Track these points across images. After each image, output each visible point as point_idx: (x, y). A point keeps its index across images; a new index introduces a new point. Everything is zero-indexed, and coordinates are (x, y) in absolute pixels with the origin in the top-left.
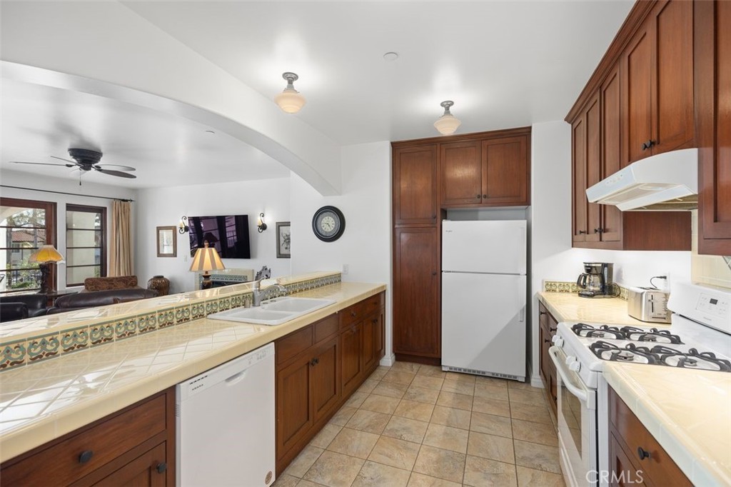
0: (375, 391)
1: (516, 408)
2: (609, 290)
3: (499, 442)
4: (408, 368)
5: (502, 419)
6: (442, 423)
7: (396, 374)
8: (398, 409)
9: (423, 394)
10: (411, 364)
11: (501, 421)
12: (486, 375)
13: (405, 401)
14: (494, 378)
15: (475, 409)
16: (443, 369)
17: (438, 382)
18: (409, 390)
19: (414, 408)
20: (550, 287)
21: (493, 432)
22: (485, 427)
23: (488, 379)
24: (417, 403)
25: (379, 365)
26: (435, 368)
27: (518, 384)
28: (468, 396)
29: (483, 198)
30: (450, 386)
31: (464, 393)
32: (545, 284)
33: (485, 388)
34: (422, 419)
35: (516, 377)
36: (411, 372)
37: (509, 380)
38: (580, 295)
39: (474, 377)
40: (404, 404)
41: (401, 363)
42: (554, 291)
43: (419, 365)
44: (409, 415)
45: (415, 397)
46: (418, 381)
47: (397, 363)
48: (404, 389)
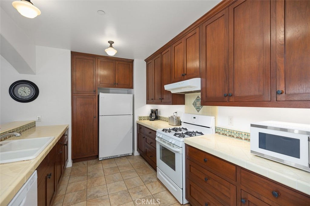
0: (70, 181)
1: (134, 165)
2: (157, 118)
3: (135, 179)
4: (81, 165)
5: (132, 171)
6: (111, 182)
7: (77, 169)
8: (88, 185)
9: (96, 173)
10: (82, 162)
11: (132, 172)
12: (118, 156)
13: (89, 180)
14: (121, 157)
15: (121, 171)
16: (100, 159)
17: (100, 165)
18: (88, 174)
19: (96, 181)
20: (140, 118)
21: (131, 177)
22: (128, 176)
23: (119, 158)
24: (96, 178)
25: (65, 168)
26: (95, 160)
27: (130, 156)
28: (116, 167)
29: (116, 85)
30: (106, 166)
31: (113, 166)
32: (139, 117)
33: (120, 161)
34: (102, 184)
35: (129, 154)
36: (84, 166)
37: (127, 156)
38: (150, 120)
39: (113, 159)
40: (90, 182)
41: (77, 163)
42: (141, 120)
43: (87, 161)
44: (95, 185)
45: (93, 176)
46: (90, 169)
47: (74, 164)
48: (86, 174)
